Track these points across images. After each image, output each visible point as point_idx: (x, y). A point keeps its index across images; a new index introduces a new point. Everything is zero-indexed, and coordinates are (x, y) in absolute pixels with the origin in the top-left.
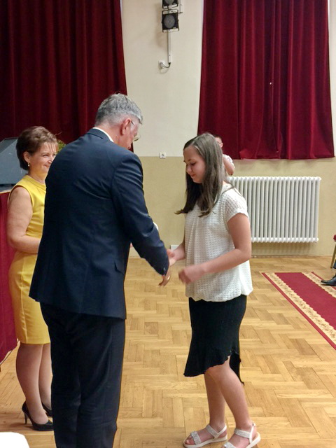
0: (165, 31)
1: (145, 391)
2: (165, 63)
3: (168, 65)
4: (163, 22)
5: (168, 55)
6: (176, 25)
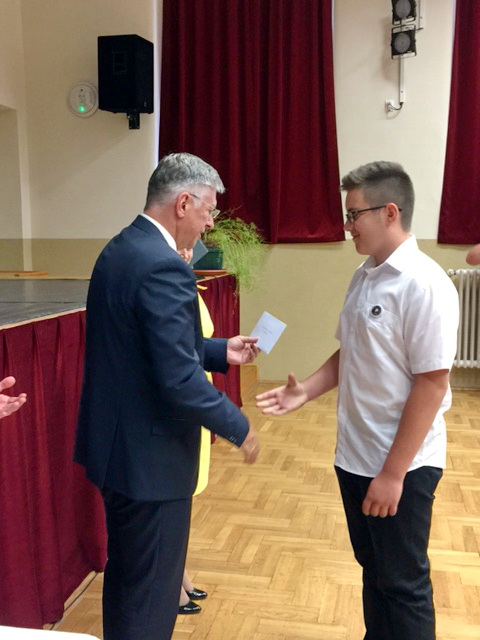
0: (395, 57)
2: (394, 104)
3: (398, 107)
4: (393, 45)
5: (400, 92)
6: (412, 48)
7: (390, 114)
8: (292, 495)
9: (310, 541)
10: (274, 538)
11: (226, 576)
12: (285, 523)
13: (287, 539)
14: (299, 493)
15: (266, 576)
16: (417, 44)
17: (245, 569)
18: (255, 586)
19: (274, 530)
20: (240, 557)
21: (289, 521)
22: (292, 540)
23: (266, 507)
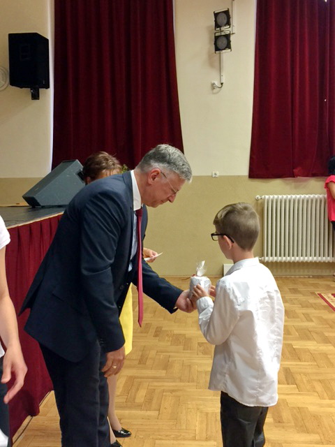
0: (217, 52)
1: (199, 414)
2: (217, 83)
3: (220, 86)
4: (215, 44)
5: (221, 76)
6: (228, 46)
7: (215, 91)
8: (164, 354)
9: (182, 384)
10: (156, 384)
11: (127, 412)
12: (163, 373)
13: (166, 384)
14: (168, 352)
15: (155, 410)
16: (231, 43)
17: (139, 406)
18: (149, 418)
19: (154, 378)
20: (134, 399)
21: (164, 371)
22: (170, 385)
23: (147, 363)
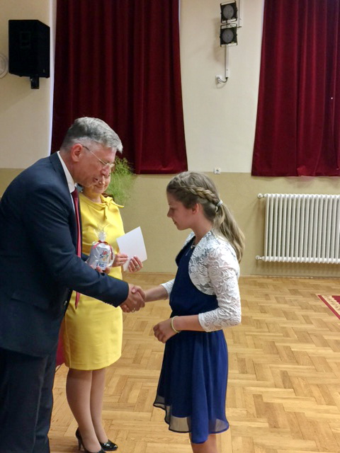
0: (223, 45)
2: (222, 78)
3: (225, 80)
4: (221, 37)
5: (226, 70)
6: (234, 40)
7: (219, 85)
10: (150, 384)
11: (119, 413)
12: (157, 373)
15: (147, 412)
16: (238, 37)
17: (132, 407)
18: (141, 420)
20: (127, 399)
23: (142, 363)
